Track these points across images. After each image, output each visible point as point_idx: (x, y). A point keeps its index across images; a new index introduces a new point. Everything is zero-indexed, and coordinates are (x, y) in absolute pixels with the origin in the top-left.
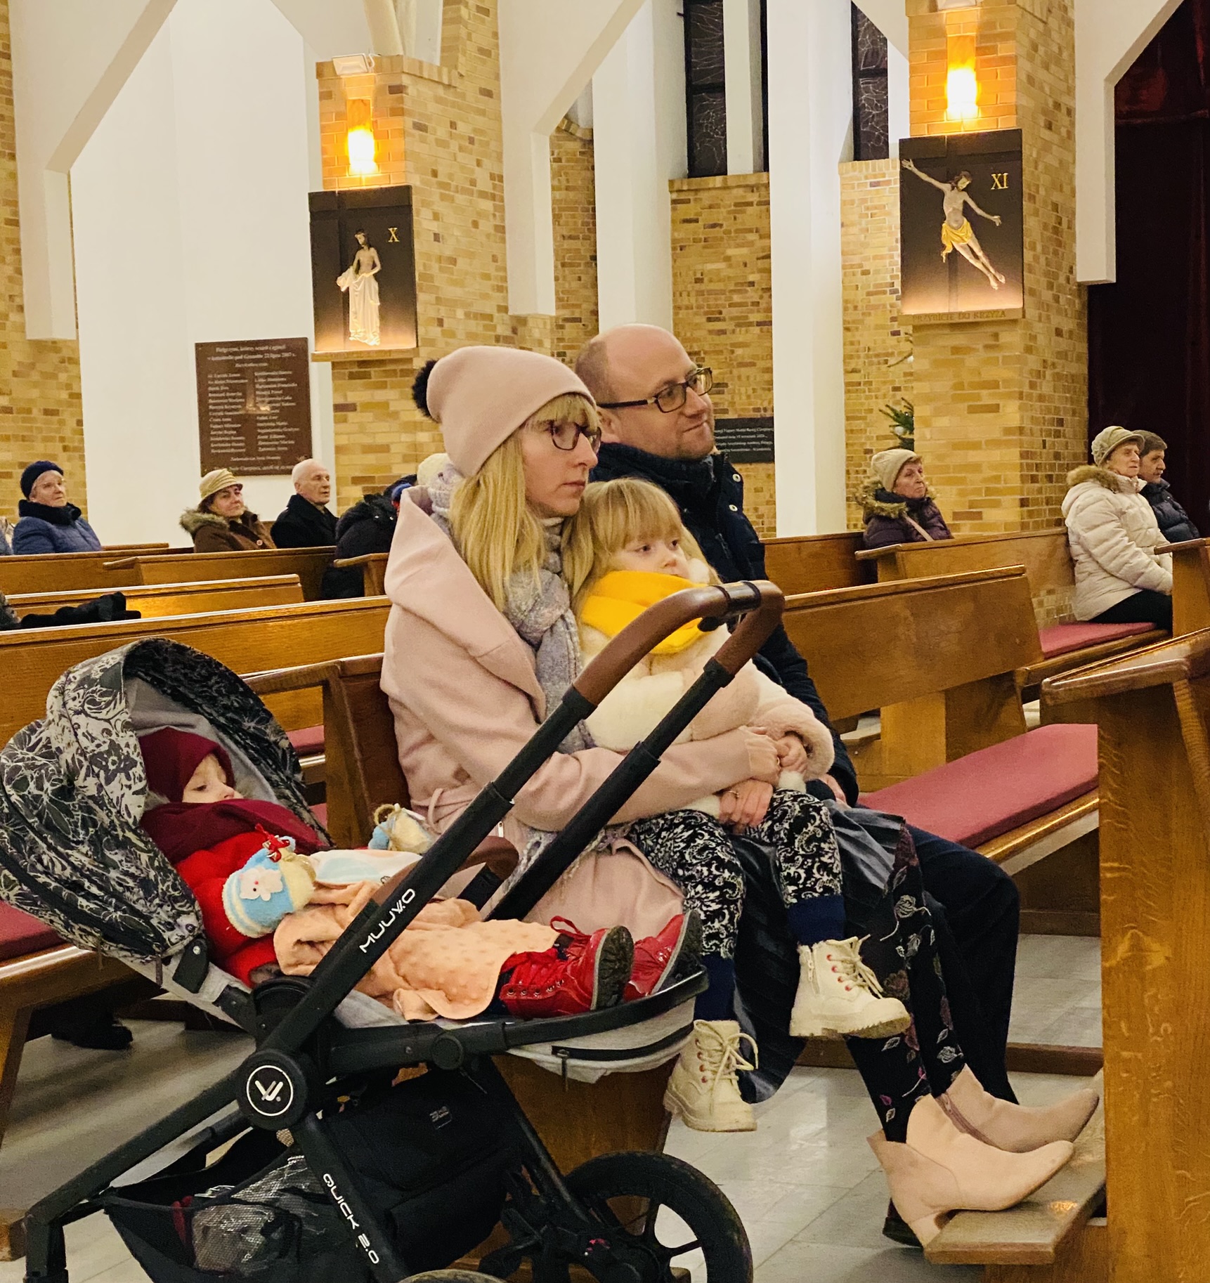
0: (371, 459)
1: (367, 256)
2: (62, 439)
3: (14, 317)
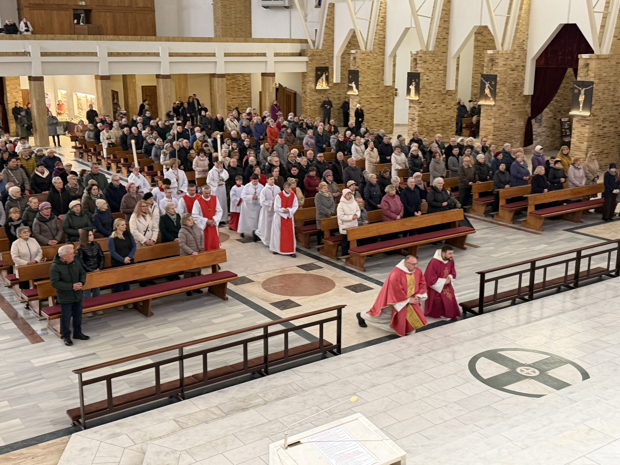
0: (412, 116)
1: (414, 83)
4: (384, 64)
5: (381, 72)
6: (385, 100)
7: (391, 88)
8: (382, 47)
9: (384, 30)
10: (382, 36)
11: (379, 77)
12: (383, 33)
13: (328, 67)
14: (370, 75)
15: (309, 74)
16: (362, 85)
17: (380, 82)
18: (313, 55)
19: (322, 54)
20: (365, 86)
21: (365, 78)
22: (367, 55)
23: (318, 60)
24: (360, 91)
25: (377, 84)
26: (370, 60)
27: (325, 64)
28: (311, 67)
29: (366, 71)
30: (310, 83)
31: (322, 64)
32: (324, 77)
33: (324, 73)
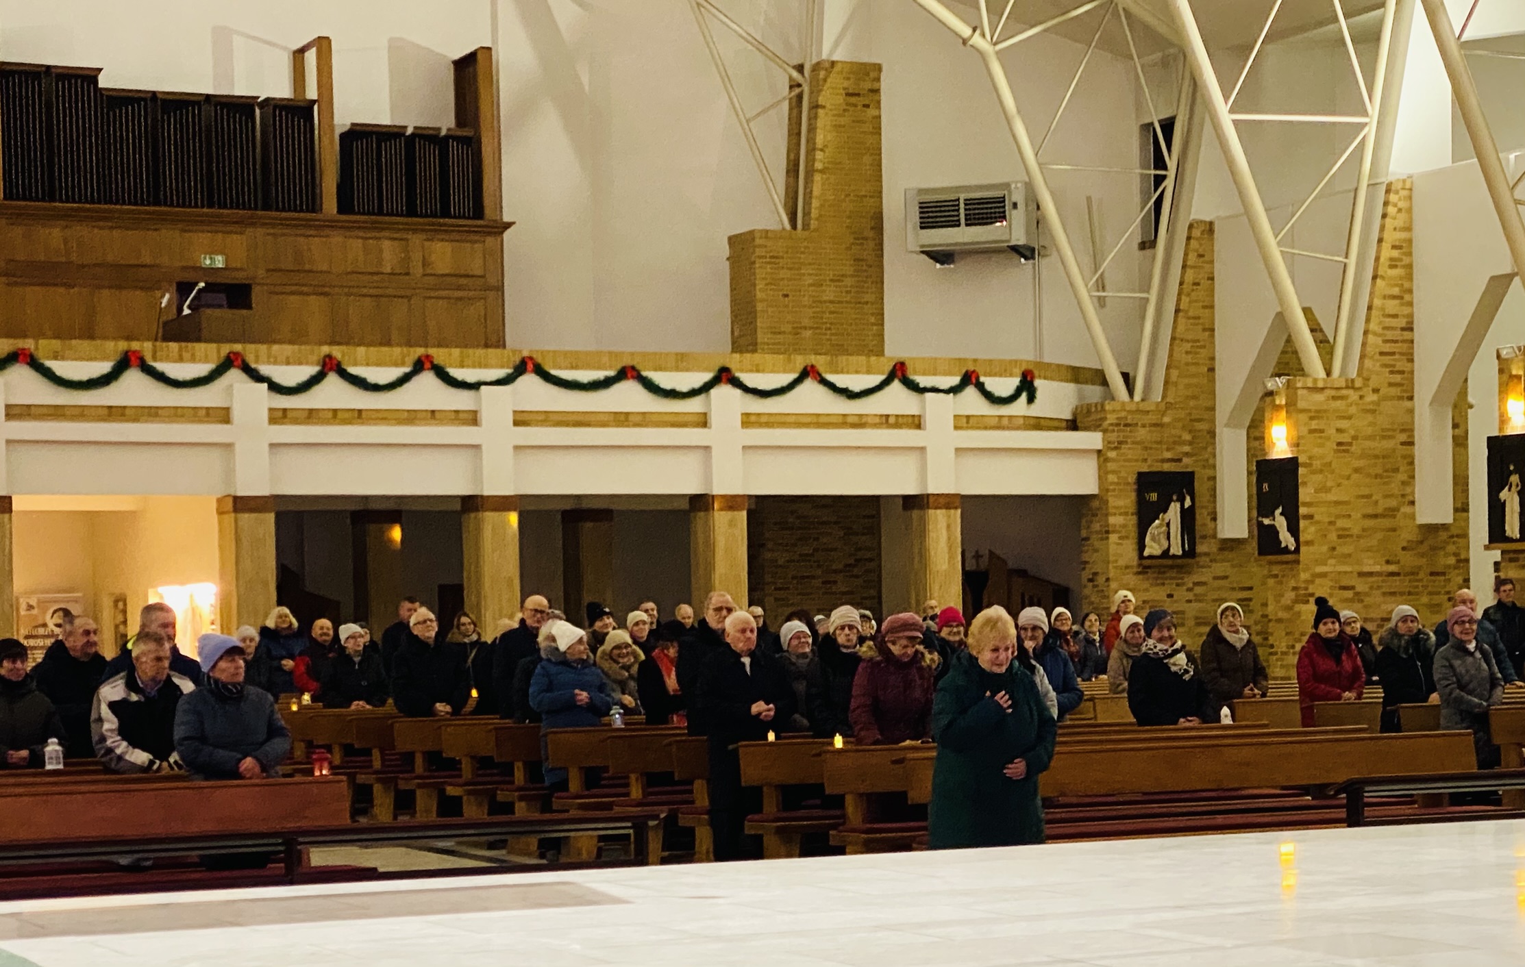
4: (1413, 436)
5: (1402, 469)
6: (1425, 587)
7: (1452, 537)
8: (1401, 365)
9: (1404, 295)
10: (1402, 322)
11: (1395, 487)
12: (1406, 310)
13: (1192, 474)
14: (1348, 478)
15: (1107, 501)
16: (1317, 517)
17: (1397, 510)
18: (1126, 425)
19: (1166, 420)
20: (1331, 523)
21: (1328, 490)
22: (1334, 398)
23: (1146, 444)
24: (1308, 543)
25: (1383, 516)
26: (1350, 418)
27: (1179, 460)
28: (1113, 472)
29: (1330, 464)
30: (1113, 538)
31: (1164, 461)
32: (1174, 513)
33: (1175, 498)
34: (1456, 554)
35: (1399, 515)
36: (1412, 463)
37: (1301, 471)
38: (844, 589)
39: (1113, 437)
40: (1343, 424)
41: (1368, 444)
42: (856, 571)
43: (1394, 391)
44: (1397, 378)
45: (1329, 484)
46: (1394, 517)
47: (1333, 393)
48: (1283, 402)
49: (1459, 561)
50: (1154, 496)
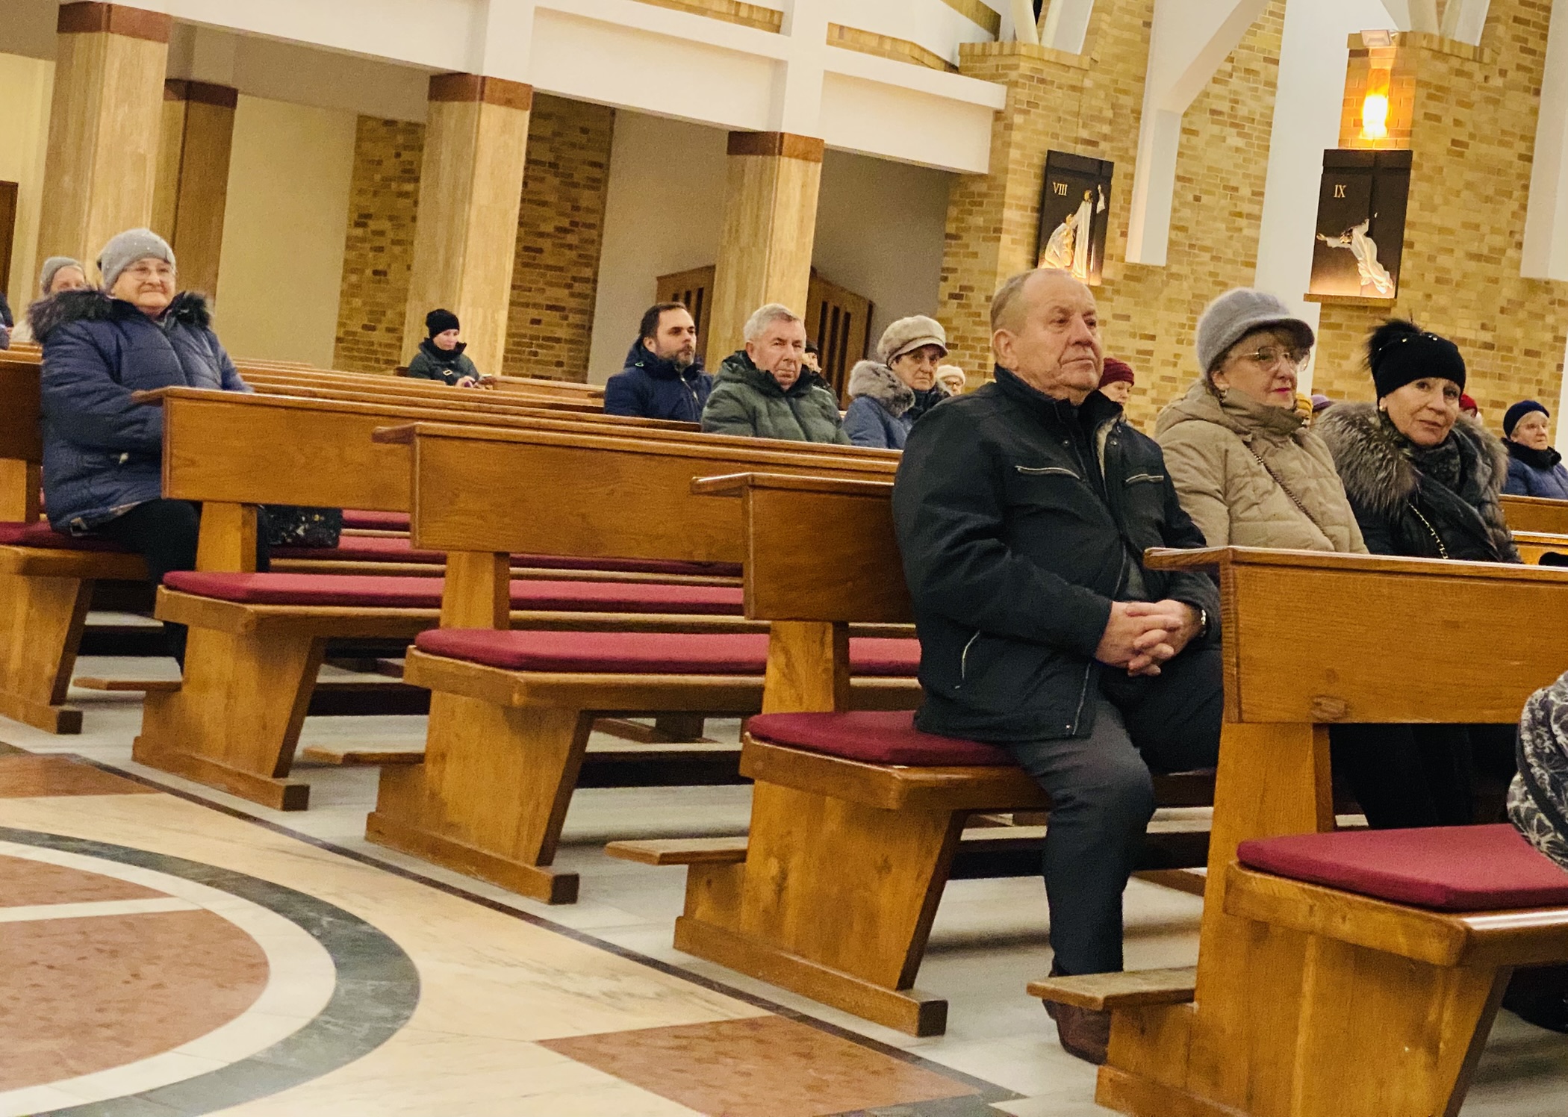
2: (1539, 382)
3: (1511, 252)
4: (1531, 149)
5: (1517, 194)
6: (1518, 369)
7: (1552, 303)
8: (1534, 40)
11: (1504, 221)
13: (1111, 164)
14: (1458, 194)
15: (1004, 187)
16: (1417, 247)
17: (1503, 251)
18: (1042, 81)
19: (1088, 83)
20: (1431, 258)
21: (1434, 209)
22: (1459, 73)
23: (1061, 114)
24: (1407, 285)
25: (1488, 259)
26: (1468, 105)
27: (1094, 144)
28: (1020, 146)
29: (1441, 169)
30: (1005, 238)
31: (1077, 140)
32: (1082, 217)
33: (1087, 195)
34: (1554, 329)
35: (1504, 261)
36: (1526, 187)
37: (1413, 173)
38: (551, 262)
39: (1023, 94)
40: (1462, 113)
41: (1484, 148)
42: (571, 239)
43: (1522, 78)
44: (1527, 60)
45: (1438, 200)
46: (1498, 262)
47: (1455, 63)
48: (1388, 68)
49: (1556, 338)
50: (1062, 189)
